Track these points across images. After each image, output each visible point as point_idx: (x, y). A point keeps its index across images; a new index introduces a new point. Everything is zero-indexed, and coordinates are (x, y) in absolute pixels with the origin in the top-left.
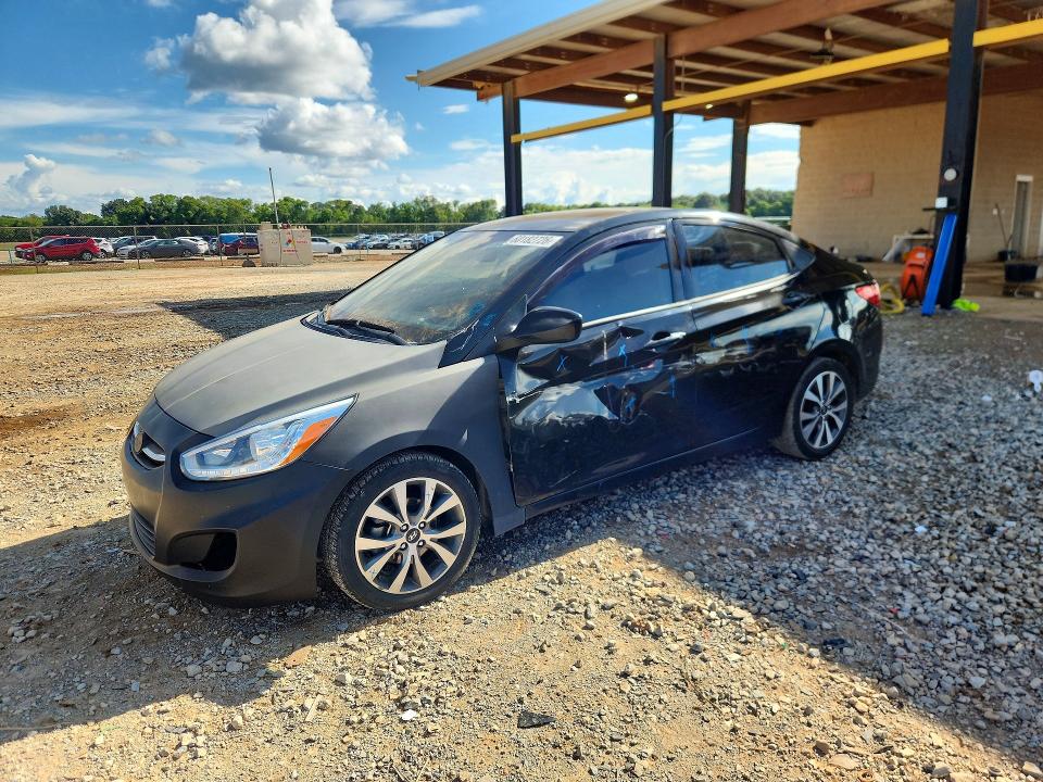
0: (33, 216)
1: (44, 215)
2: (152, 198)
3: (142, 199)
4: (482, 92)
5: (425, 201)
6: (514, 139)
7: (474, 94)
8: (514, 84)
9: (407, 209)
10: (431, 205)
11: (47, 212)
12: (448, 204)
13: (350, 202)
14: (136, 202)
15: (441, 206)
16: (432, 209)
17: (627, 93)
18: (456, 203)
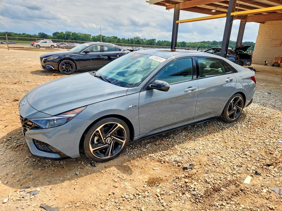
0: (35, 35)
1: (38, 35)
2: (66, 32)
3: (63, 32)
4: (168, 7)
5: (137, 38)
6: (177, 22)
7: (165, 7)
8: (179, 4)
9: (132, 40)
10: (138, 39)
11: (39, 34)
12: (143, 39)
13: (117, 37)
14: (62, 33)
15: (141, 39)
16: (139, 40)
17: (212, 10)
18: (145, 39)
